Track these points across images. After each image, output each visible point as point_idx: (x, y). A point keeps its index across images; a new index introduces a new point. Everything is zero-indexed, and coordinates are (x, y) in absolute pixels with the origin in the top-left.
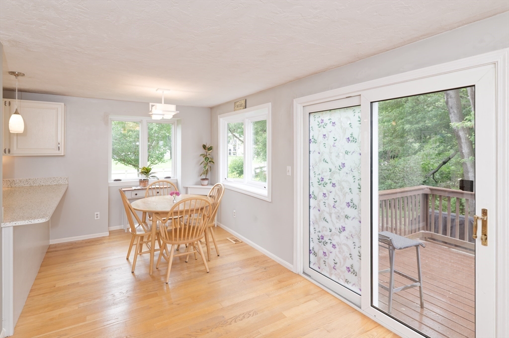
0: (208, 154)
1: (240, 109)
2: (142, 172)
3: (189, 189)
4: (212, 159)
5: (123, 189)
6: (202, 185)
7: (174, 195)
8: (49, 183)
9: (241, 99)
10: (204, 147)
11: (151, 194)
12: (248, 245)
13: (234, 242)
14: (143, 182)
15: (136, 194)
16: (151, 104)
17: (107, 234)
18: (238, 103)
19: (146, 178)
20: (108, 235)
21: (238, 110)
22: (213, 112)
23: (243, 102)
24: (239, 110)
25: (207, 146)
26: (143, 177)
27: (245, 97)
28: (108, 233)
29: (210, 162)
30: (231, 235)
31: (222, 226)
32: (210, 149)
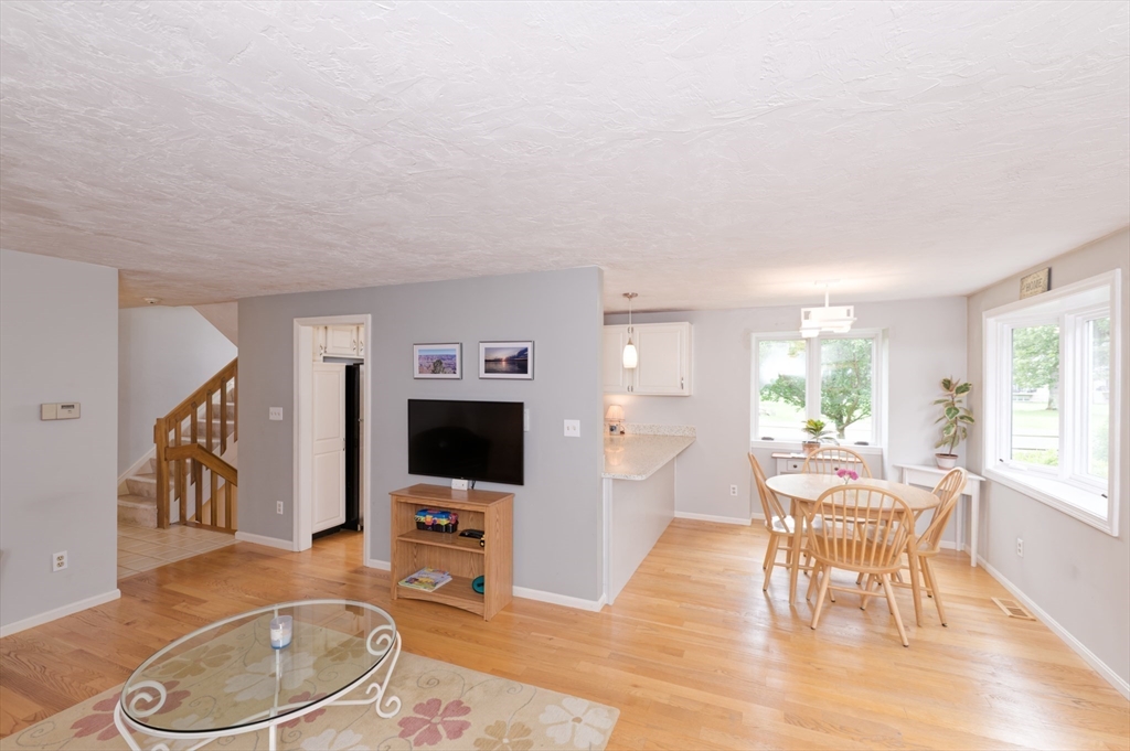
0: (956, 400)
1: (1036, 293)
2: (808, 429)
3: (906, 473)
4: (970, 411)
5: (775, 455)
6: (940, 468)
7: (847, 477)
8: (673, 433)
9: (1035, 269)
10: (947, 384)
11: (821, 470)
12: (1050, 631)
13: (1009, 613)
14: (809, 446)
15: (795, 467)
16: (803, 310)
17: (748, 522)
18: (1029, 280)
19: (815, 440)
20: (749, 524)
21: (1028, 296)
22: (973, 304)
23: (1043, 276)
24: (1032, 295)
25: (954, 382)
26: (808, 437)
27: (1047, 262)
28: (750, 521)
29: (962, 418)
30: (1009, 595)
31: (991, 568)
32: (964, 388)
